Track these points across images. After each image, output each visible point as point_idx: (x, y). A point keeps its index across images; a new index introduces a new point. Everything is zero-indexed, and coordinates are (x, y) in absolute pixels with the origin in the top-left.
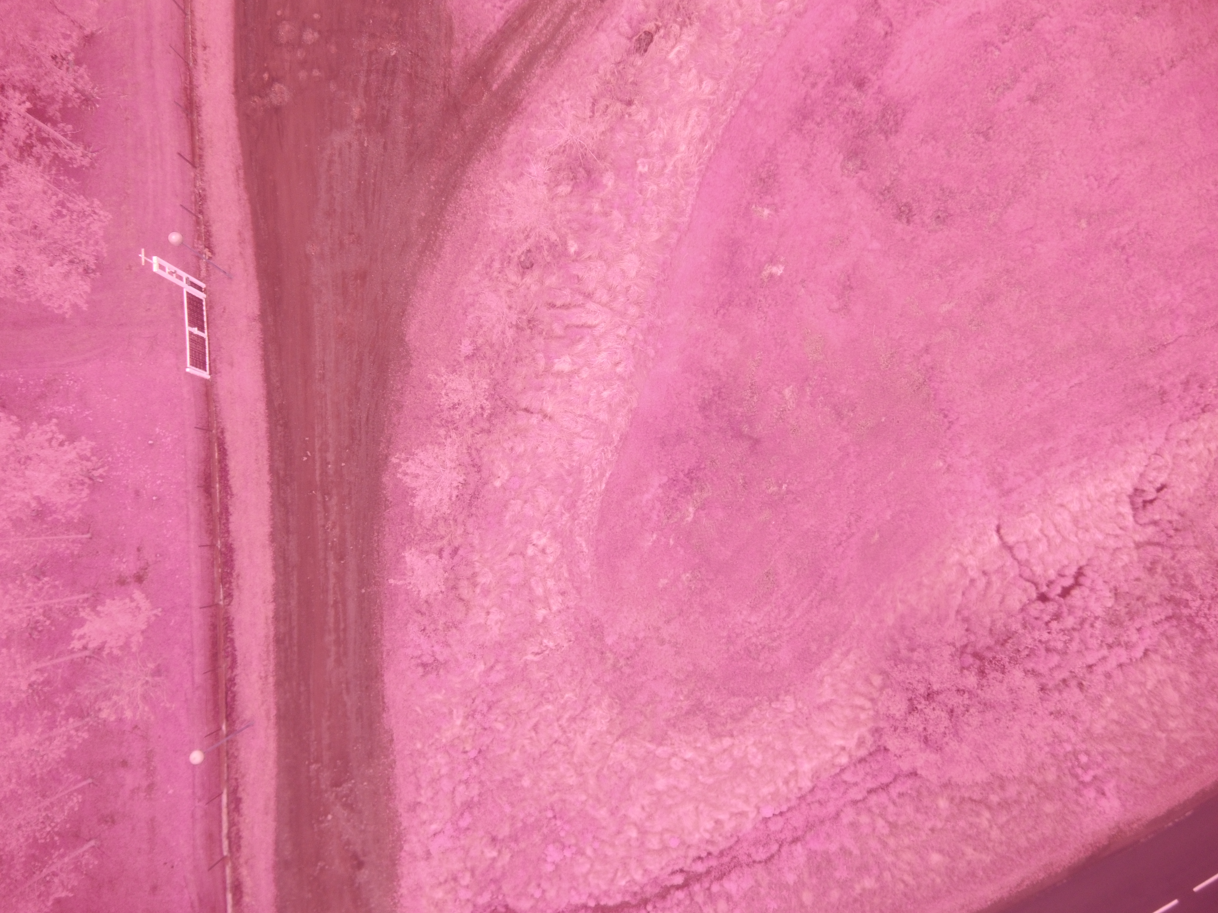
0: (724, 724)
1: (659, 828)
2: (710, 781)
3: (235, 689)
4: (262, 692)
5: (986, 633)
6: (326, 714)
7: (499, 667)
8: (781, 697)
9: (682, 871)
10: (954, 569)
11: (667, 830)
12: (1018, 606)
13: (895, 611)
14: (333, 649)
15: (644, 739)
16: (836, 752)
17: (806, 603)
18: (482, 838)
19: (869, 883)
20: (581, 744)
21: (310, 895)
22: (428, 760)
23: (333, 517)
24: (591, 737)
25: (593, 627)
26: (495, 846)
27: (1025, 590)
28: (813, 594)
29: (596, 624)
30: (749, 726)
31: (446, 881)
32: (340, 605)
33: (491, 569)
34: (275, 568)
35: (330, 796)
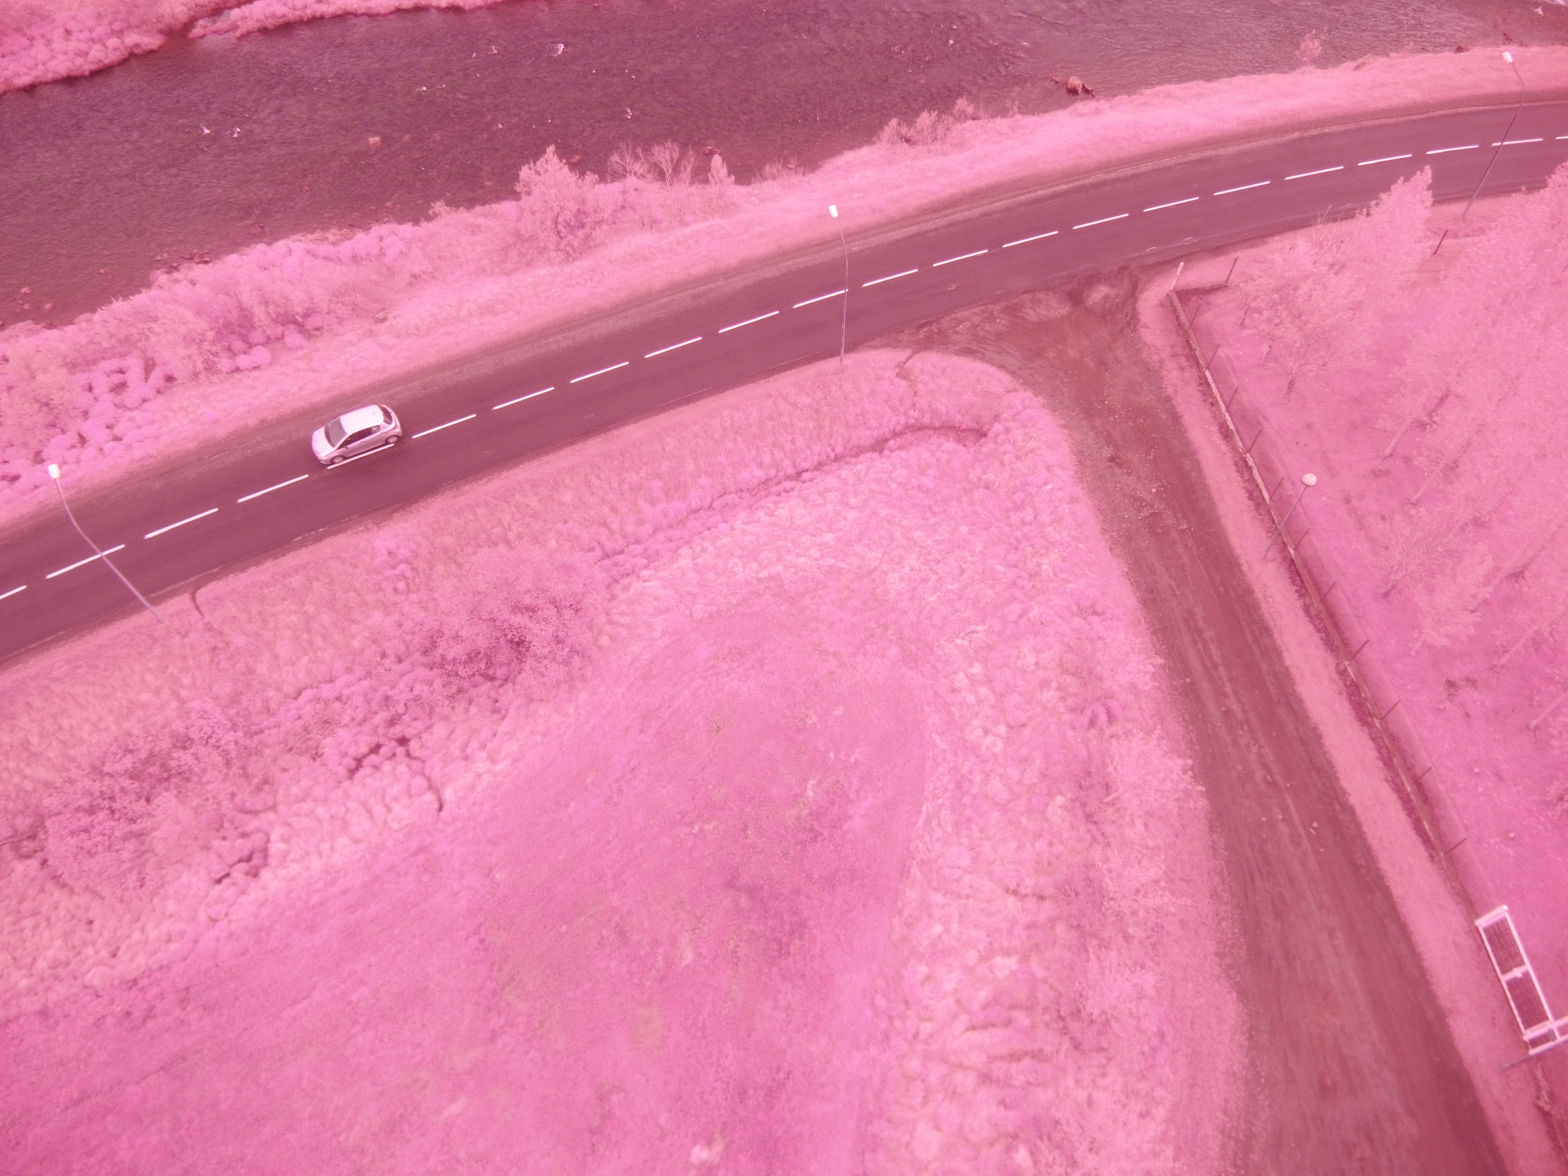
1: (829, 506)
3: (1294, 588)
4: (1263, 584)
5: (476, 699)
6: (1187, 569)
7: (1013, 617)
8: (707, 616)
9: (805, 481)
10: (502, 756)
12: (435, 729)
13: (577, 705)
14: (1201, 624)
18: (999, 486)
20: (912, 562)
21: (1154, 436)
22: (1069, 535)
23: (1253, 757)
24: (903, 567)
25: (915, 662)
26: (985, 483)
27: (422, 747)
29: (912, 664)
30: (741, 588)
31: (1027, 455)
32: (1210, 666)
33: (1044, 707)
34: (1301, 701)
35: (1159, 506)
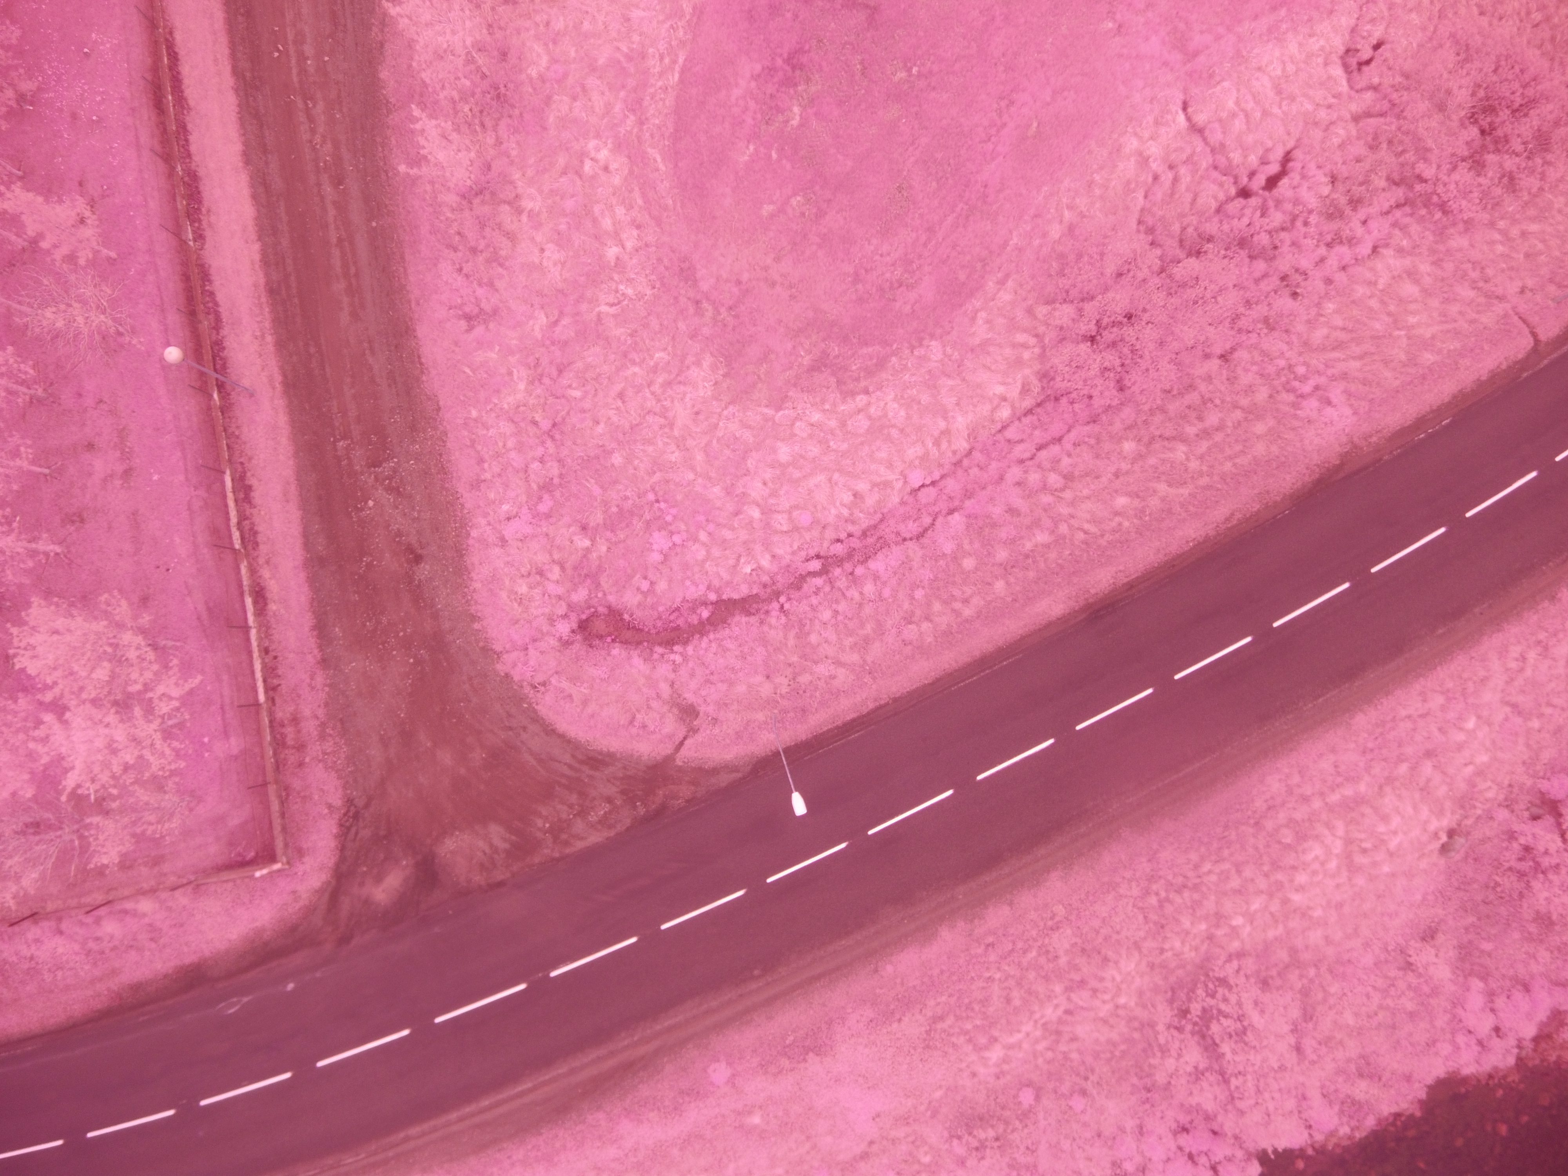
0: (857, 379)
1: (785, 504)
2: (845, 446)
3: (225, 354)
4: (261, 355)
5: (1176, 244)
6: (349, 380)
7: (565, 321)
8: (925, 343)
9: (818, 557)
10: (1133, 159)
11: (796, 507)
12: (1214, 205)
13: (1061, 222)
14: (346, 301)
15: (759, 406)
16: (996, 402)
17: (950, 219)
18: (569, 526)
19: (1042, 537)
20: (681, 414)
21: (357, 597)
22: (488, 430)
23: (321, 129)
24: (693, 406)
25: (682, 269)
26: (587, 534)
27: (1221, 185)
28: (958, 209)
29: (686, 265)
30: (887, 380)
31: (529, 574)
32: (346, 244)
33: (541, 192)
34: (254, 197)
35: (368, 479)
